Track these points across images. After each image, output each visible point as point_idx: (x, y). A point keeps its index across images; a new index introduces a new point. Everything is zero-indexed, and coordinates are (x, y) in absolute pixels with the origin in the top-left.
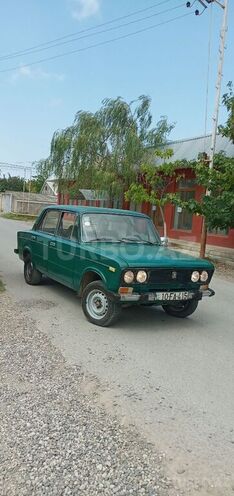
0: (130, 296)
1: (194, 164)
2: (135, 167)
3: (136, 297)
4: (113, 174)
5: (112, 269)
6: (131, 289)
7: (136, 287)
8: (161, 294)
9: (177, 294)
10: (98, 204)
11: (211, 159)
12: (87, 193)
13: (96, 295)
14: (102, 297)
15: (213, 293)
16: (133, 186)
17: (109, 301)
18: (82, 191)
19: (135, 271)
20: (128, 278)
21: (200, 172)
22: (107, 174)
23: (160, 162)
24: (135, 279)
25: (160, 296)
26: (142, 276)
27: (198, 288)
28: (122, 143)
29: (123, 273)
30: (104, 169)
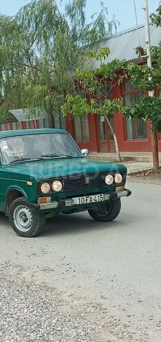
0: (48, 204)
1: (125, 64)
2: (69, 75)
3: (55, 205)
4: (45, 87)
5: (30, 183)
6: (49, 199)
7: (54, 196)
8: (77, 198)
9: (93, 197)
10: (36, 124)
11: (148, 54)
12: (19, 113)
13: (21, 211)
14: (26, 211)
15: (129, 193)
16: (70, 98)
17: (33, 213)
18: (13, 112)
19: (50, 181)
20: (45, 188)
21: (133, 72)
22: (39, 88)
23: (97, 65)
24: (51, 189)
25: (77, 201)
26: (57, 186)
27: (114, 190)
28: (51, 47)
29: (39, 185)
30: (34, 83)
